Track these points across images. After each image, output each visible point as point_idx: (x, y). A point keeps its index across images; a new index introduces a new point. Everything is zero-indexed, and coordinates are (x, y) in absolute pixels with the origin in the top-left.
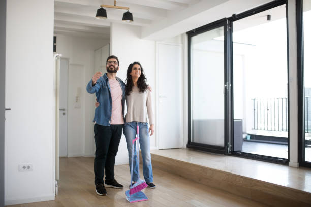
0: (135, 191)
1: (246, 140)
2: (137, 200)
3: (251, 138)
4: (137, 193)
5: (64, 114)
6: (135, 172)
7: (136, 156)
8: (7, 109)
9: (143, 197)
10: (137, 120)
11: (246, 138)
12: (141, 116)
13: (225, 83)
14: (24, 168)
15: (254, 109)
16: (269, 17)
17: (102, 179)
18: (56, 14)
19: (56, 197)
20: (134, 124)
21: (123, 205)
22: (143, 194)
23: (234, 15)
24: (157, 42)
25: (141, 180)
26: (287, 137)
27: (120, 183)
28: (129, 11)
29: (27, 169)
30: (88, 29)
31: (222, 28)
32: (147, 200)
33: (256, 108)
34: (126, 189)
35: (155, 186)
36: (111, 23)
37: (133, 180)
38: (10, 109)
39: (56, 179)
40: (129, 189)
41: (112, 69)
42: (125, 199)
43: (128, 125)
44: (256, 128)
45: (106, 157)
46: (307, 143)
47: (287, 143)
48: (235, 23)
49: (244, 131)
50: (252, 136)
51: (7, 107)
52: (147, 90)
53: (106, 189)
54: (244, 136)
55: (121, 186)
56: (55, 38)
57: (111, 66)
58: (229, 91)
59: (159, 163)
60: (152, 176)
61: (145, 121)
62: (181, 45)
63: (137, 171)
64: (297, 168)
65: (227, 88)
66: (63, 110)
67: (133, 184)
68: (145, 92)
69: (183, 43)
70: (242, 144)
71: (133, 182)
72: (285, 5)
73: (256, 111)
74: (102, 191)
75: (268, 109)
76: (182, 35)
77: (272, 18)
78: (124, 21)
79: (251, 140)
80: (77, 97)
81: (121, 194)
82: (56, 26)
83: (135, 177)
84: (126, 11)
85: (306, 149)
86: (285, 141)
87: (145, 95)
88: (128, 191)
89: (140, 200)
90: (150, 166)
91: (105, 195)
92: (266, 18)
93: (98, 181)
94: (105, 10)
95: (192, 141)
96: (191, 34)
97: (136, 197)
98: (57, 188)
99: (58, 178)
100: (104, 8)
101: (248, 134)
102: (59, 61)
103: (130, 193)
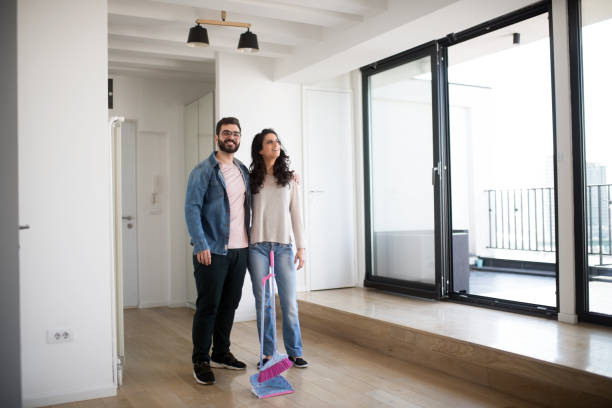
0: (269, 376)
1: (474, 268)
2: (273, 392)
3: (484, 264)
4: (273, 378)
5: (130, 226)
6: (269, 337)
7: (270, 307)
8: (22, 228)
9: (284, 386)
10: (273, 240)
11: (476, 265)
12: (280, 232)
13: (435, 165)
14: (58, 335)
15: (490, 210)
16: (516, 38)
17: (208, 353)
18: (111, 37)
19: (118, 389)
20: (267, 247)
21: (247, 402)
22: (285, 381)
23: (450, 36)
24: (304, 88)
25: (280, 354)
26: (554, 261)
27: (239, 360)
28: (251, 30)
29: (62, 338)
30: (172, 65)
31: (428, 59)
32: (293, 392)
33: (493, 208)
34: (252, 372)
35: (305, 363)
36: (216, 53)
37: (265, 354)
38: (27, 227)
39: (118, 355)
40: (257, 372)
41: (230, 146)
42: (249, 391)
43: (255, 249)
44: (494, 245)
45: (216, 310)
46: (591, 274)
47: (554, 273)
48: (451, 50)
49: (471, 251)
50: (487, 262)
51: (22, 223)
52: (292, 182)
53: (214, 371)
54: (472, 261)
55: (242, 365)
56: (110, 82)
57: (229, 140)
58: (442, 178)
59: (312, 317)
60: (300, 344)
61: (286, 242)
62: (350, 91)
63: (272, 336)
64: (575, 325)
65: (439, 173)
66: (129, 218)
67: (265, 361)
68: (288, 186)
69: (354, 89)
70: (469, 276)
71: (264, 357)
72: (546, 14)
73: (493, 213)
74: (206, 376)
75: (516, 210)
76: (352, 72)
77: (521, 38)
78: (242, 50)
79: (485, 268)
80: (154, 195)
81: (243, 381)
82: (113, 59)
83: (268, 347)
84: (245, 30)
85: (590, 283)
86: (551, 270)
87: (287, 191)
88: (255, 376)
89: (279, 392)
90: (296, 325)
91: (212, 384)
92: (512, 38)
93: (199, 357)
94: (205, 30)
95: (373, 274)
96: (368, 71)
97: (271, 387)
98: (120, 372)
99: (123, 354)
100: (203, 26)
101: (479, 258)
102: (119, 130)
103: (260, 380)
